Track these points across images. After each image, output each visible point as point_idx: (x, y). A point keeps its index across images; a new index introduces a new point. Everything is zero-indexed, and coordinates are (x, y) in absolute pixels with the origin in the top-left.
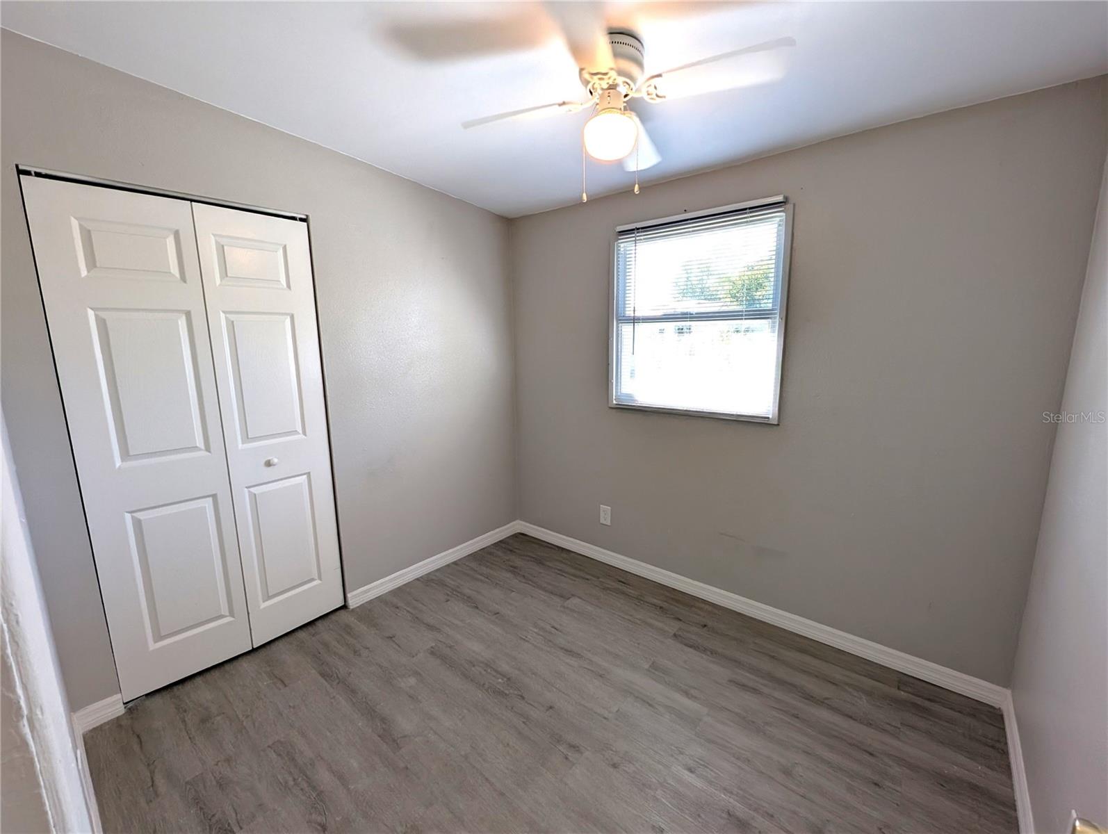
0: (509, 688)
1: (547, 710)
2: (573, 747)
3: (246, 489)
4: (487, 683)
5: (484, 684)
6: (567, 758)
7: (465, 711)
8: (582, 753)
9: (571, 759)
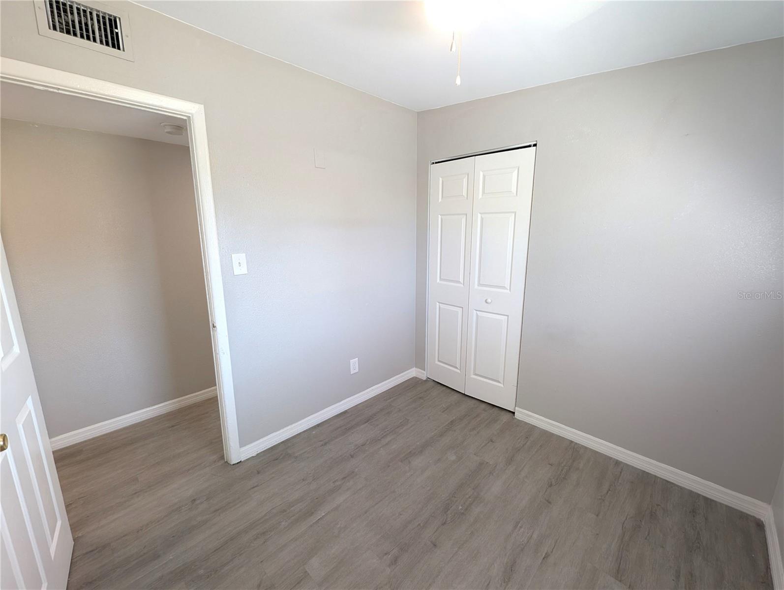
0: (453, 514)
1: (431, 542)
2: (395, 561)
3: (475, 311)
4: (456, 499)
5: (455, 497)
6: (386, 554)
7: (429, 488)
8: (389, 566)
9: (385, 557)
